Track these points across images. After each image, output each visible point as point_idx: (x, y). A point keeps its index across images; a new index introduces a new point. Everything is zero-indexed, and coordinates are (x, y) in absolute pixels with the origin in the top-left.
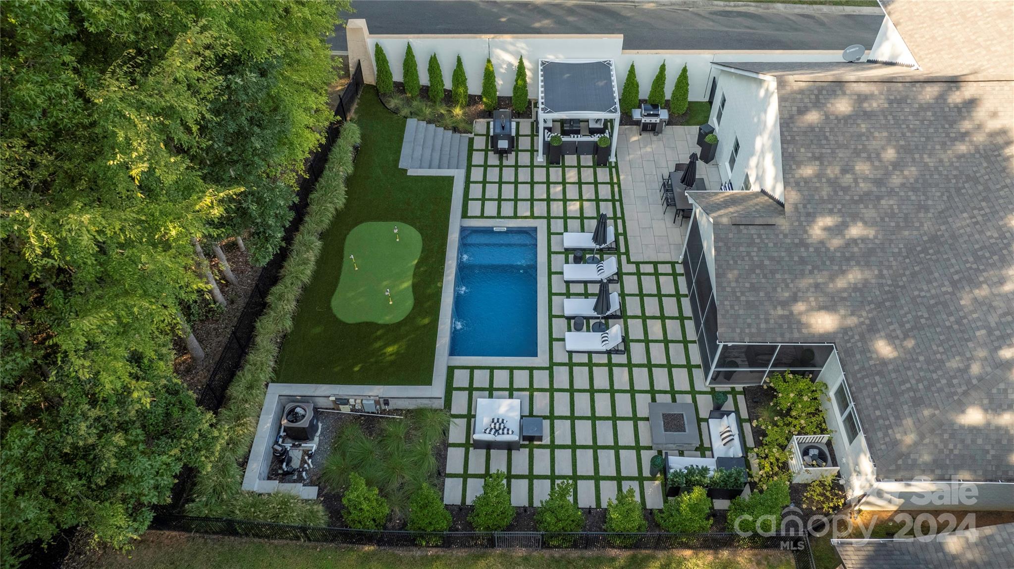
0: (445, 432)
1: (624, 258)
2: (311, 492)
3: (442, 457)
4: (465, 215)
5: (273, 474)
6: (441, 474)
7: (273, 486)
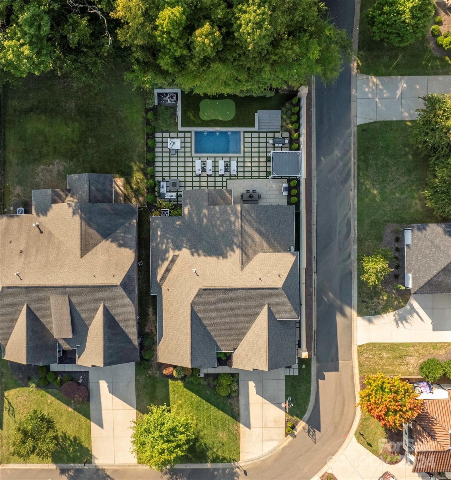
0: (173, 132)
1: (229, 178)
2: (156, 104)
3: (166, 132)
4: (244, 132)
5: (159, 94)
6: (162, 132)
7: (156, 95)
